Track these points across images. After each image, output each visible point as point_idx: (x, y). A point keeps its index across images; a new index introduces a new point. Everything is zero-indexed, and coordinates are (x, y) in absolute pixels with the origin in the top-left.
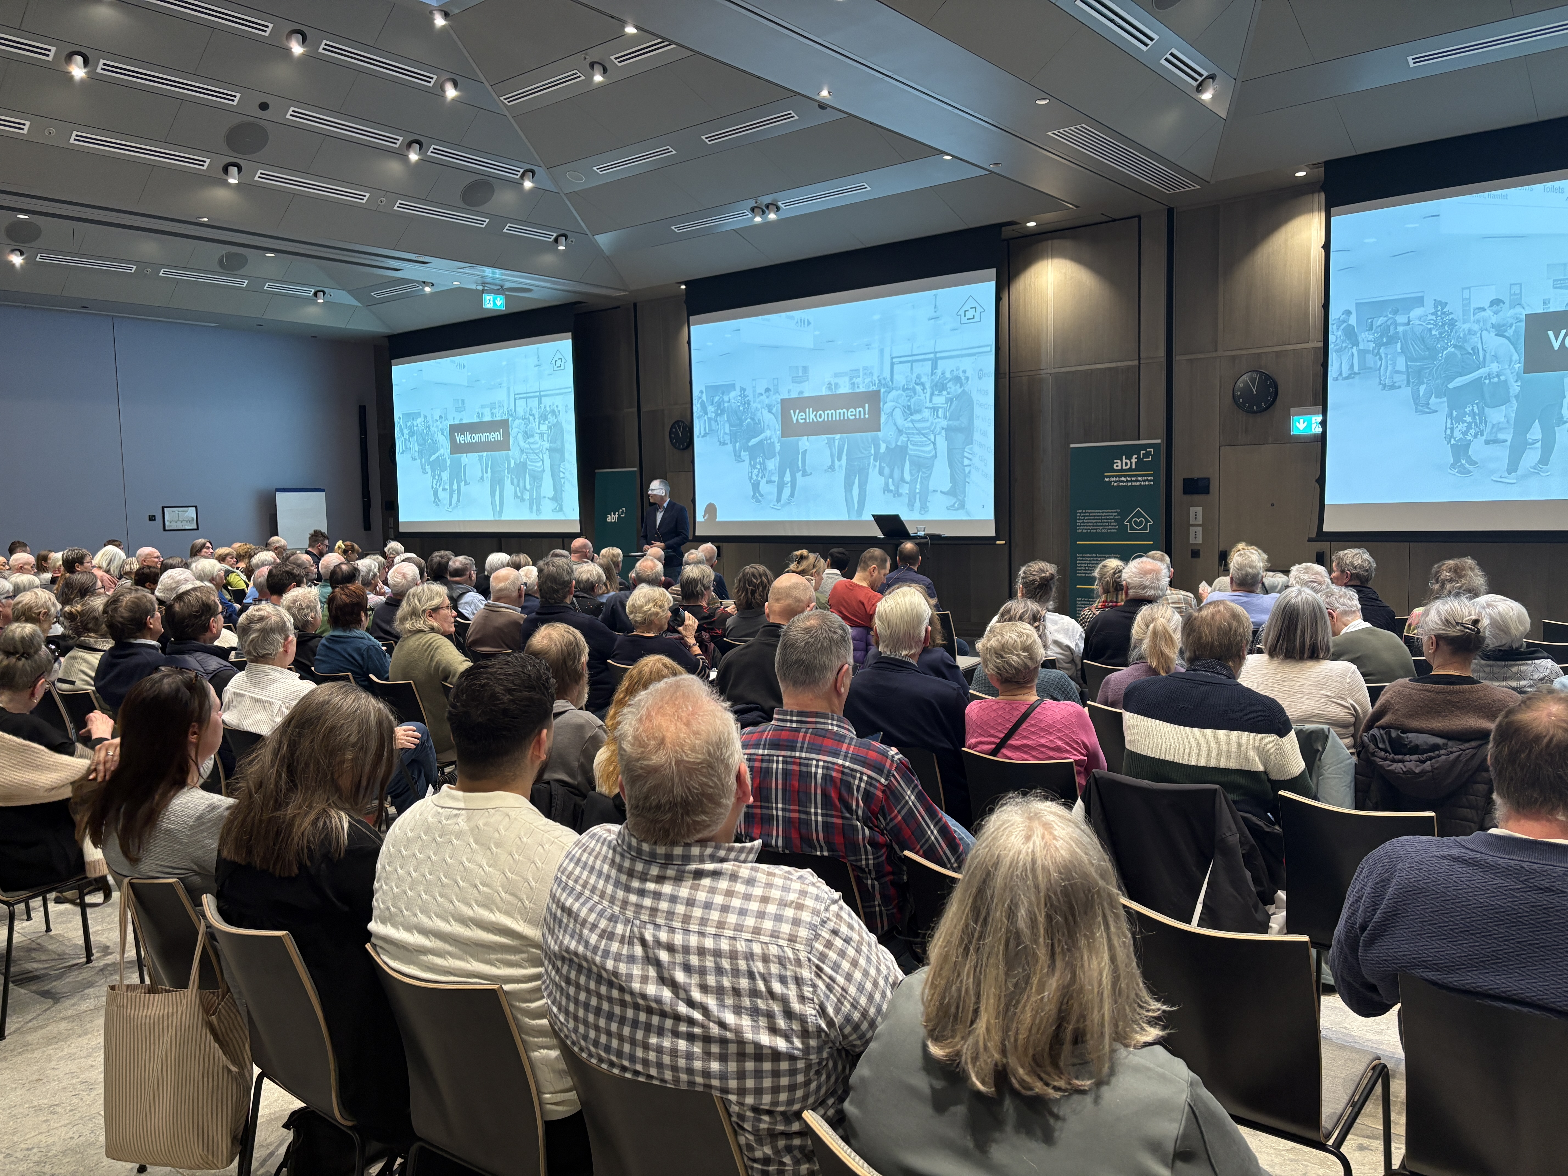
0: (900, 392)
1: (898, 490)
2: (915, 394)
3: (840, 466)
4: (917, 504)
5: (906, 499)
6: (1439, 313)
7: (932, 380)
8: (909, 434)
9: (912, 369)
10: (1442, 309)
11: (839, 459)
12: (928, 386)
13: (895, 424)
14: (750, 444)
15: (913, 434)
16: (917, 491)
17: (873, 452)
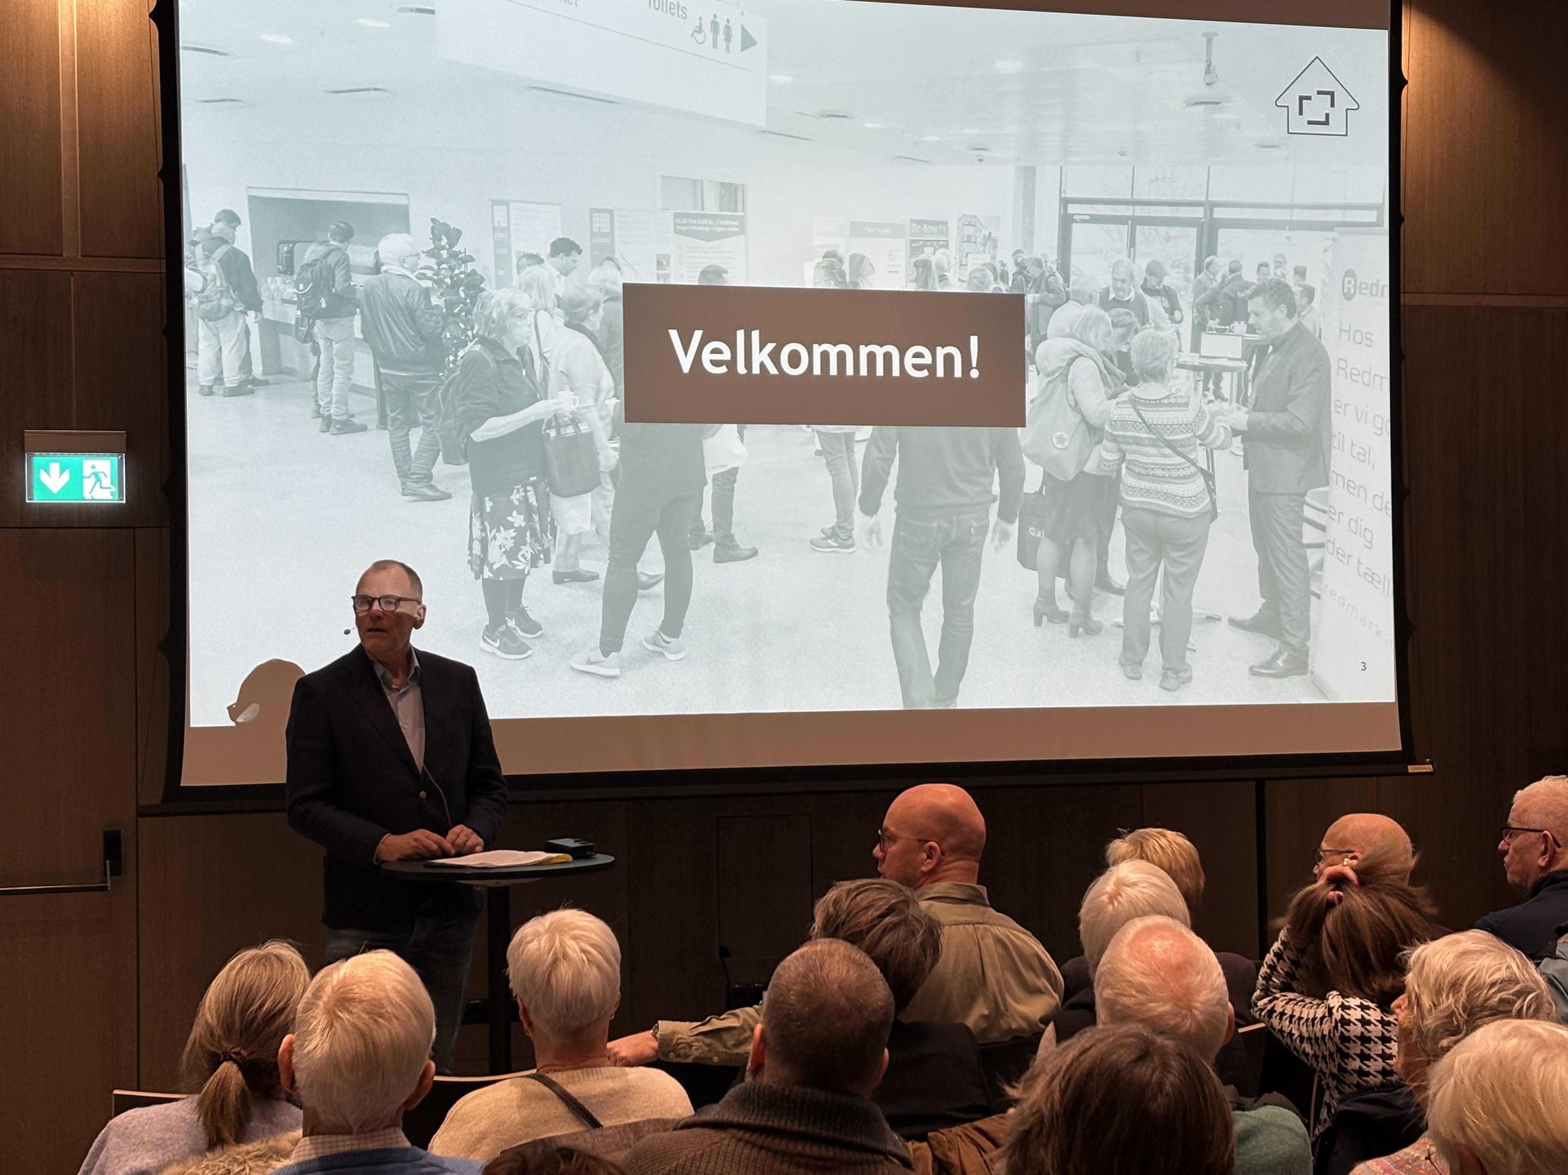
0: (1093, 309)
1: (1087, 617)
2: (1144, 320)
3: (873, 532)
4: (1154, 658)
5: (1115, 644)
6: (444, 253)
7: (1200, 287)
8: (1125, 440)
9: (1132, 244)
10: (451, 245)
11: (870, 506)
12: (1186, 300)
13: (1076, 407)
14: (479, 435)
15: (1138, 441)
16: (1153, 617)
17: (996, 489)
